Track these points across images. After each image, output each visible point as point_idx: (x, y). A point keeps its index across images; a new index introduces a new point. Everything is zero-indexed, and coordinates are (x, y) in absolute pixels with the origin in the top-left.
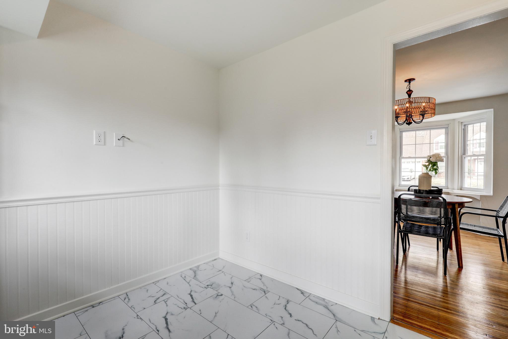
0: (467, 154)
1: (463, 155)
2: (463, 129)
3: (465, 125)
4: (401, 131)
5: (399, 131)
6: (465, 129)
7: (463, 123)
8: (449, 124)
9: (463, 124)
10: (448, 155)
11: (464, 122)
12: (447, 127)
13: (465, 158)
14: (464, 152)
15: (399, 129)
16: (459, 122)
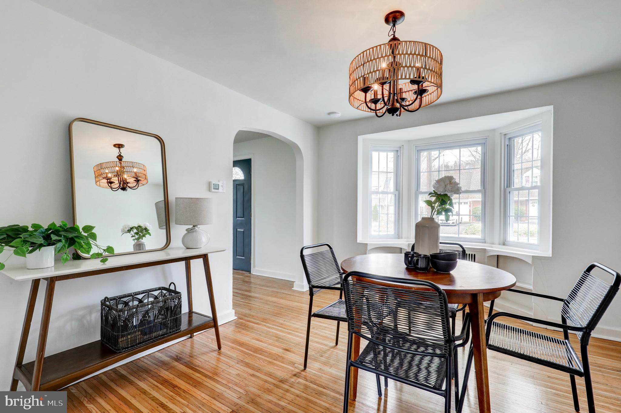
0: (514, 187)
1: (507, 187)
2: (507, 145)
3: (510, 139)
4: (418, 151)
5: (416, 149)
6: (510, 146)
7: (507, 135)
8: (487, 138)
9: (507, 138)
10: (485, 188)
11: (510, 133)
12: (485, 143)
13: (510, 192)
14: (509, 182)
15: (416, 146)
16: (501, 133)
